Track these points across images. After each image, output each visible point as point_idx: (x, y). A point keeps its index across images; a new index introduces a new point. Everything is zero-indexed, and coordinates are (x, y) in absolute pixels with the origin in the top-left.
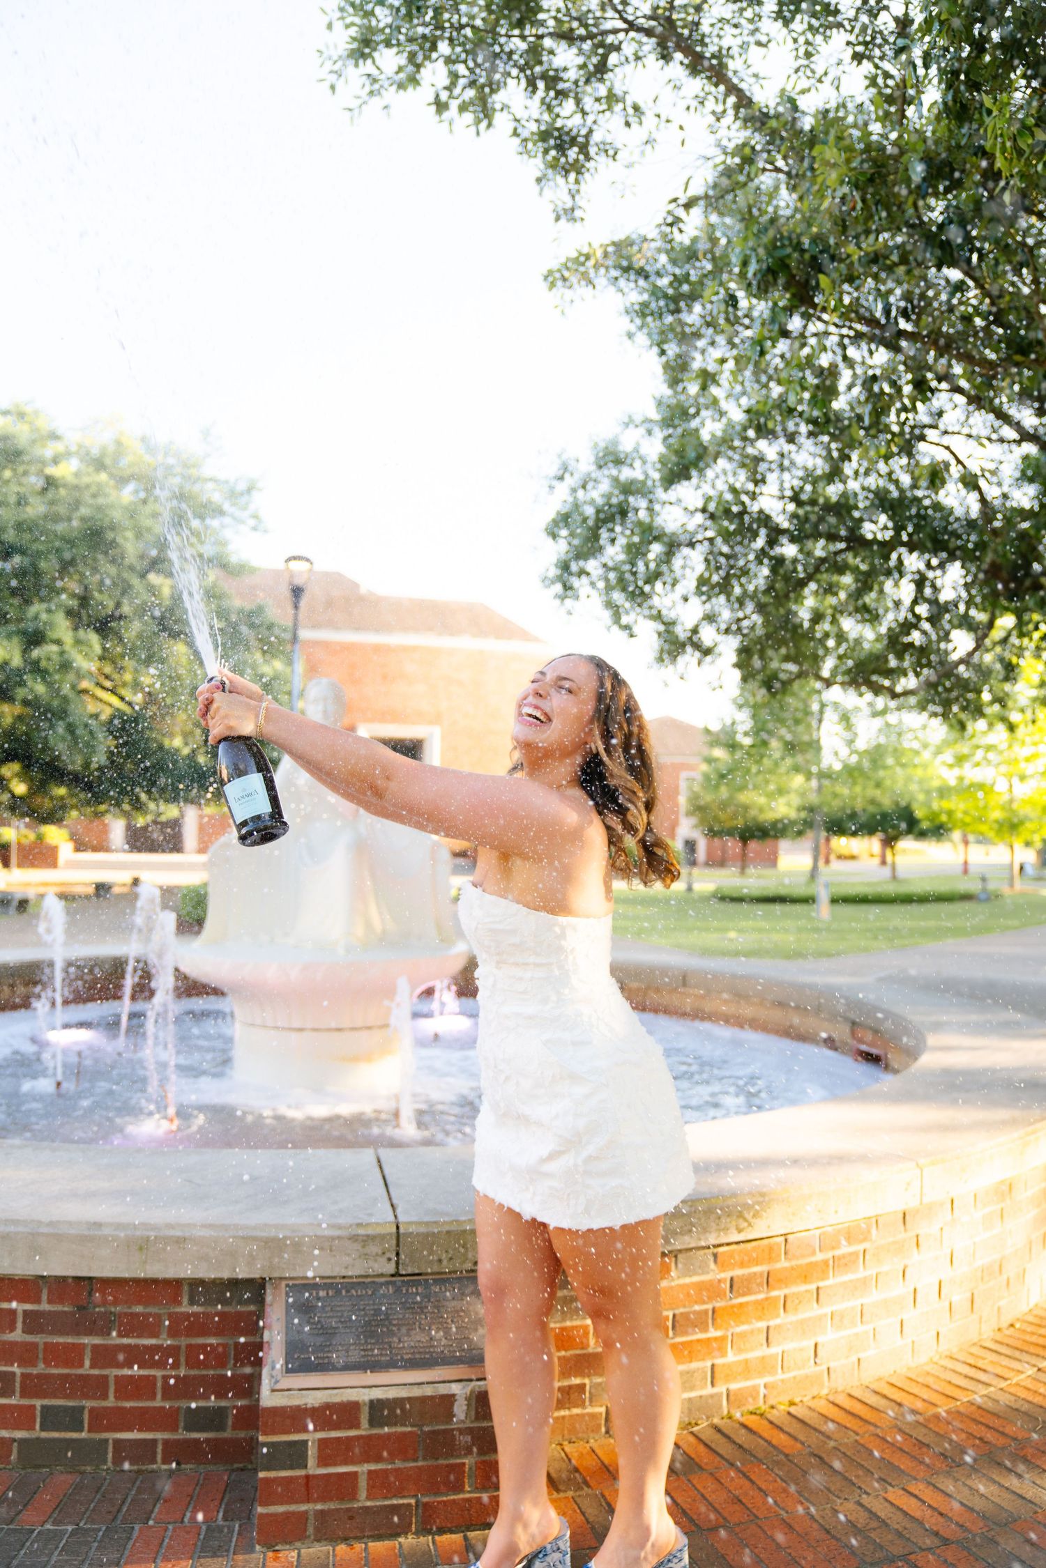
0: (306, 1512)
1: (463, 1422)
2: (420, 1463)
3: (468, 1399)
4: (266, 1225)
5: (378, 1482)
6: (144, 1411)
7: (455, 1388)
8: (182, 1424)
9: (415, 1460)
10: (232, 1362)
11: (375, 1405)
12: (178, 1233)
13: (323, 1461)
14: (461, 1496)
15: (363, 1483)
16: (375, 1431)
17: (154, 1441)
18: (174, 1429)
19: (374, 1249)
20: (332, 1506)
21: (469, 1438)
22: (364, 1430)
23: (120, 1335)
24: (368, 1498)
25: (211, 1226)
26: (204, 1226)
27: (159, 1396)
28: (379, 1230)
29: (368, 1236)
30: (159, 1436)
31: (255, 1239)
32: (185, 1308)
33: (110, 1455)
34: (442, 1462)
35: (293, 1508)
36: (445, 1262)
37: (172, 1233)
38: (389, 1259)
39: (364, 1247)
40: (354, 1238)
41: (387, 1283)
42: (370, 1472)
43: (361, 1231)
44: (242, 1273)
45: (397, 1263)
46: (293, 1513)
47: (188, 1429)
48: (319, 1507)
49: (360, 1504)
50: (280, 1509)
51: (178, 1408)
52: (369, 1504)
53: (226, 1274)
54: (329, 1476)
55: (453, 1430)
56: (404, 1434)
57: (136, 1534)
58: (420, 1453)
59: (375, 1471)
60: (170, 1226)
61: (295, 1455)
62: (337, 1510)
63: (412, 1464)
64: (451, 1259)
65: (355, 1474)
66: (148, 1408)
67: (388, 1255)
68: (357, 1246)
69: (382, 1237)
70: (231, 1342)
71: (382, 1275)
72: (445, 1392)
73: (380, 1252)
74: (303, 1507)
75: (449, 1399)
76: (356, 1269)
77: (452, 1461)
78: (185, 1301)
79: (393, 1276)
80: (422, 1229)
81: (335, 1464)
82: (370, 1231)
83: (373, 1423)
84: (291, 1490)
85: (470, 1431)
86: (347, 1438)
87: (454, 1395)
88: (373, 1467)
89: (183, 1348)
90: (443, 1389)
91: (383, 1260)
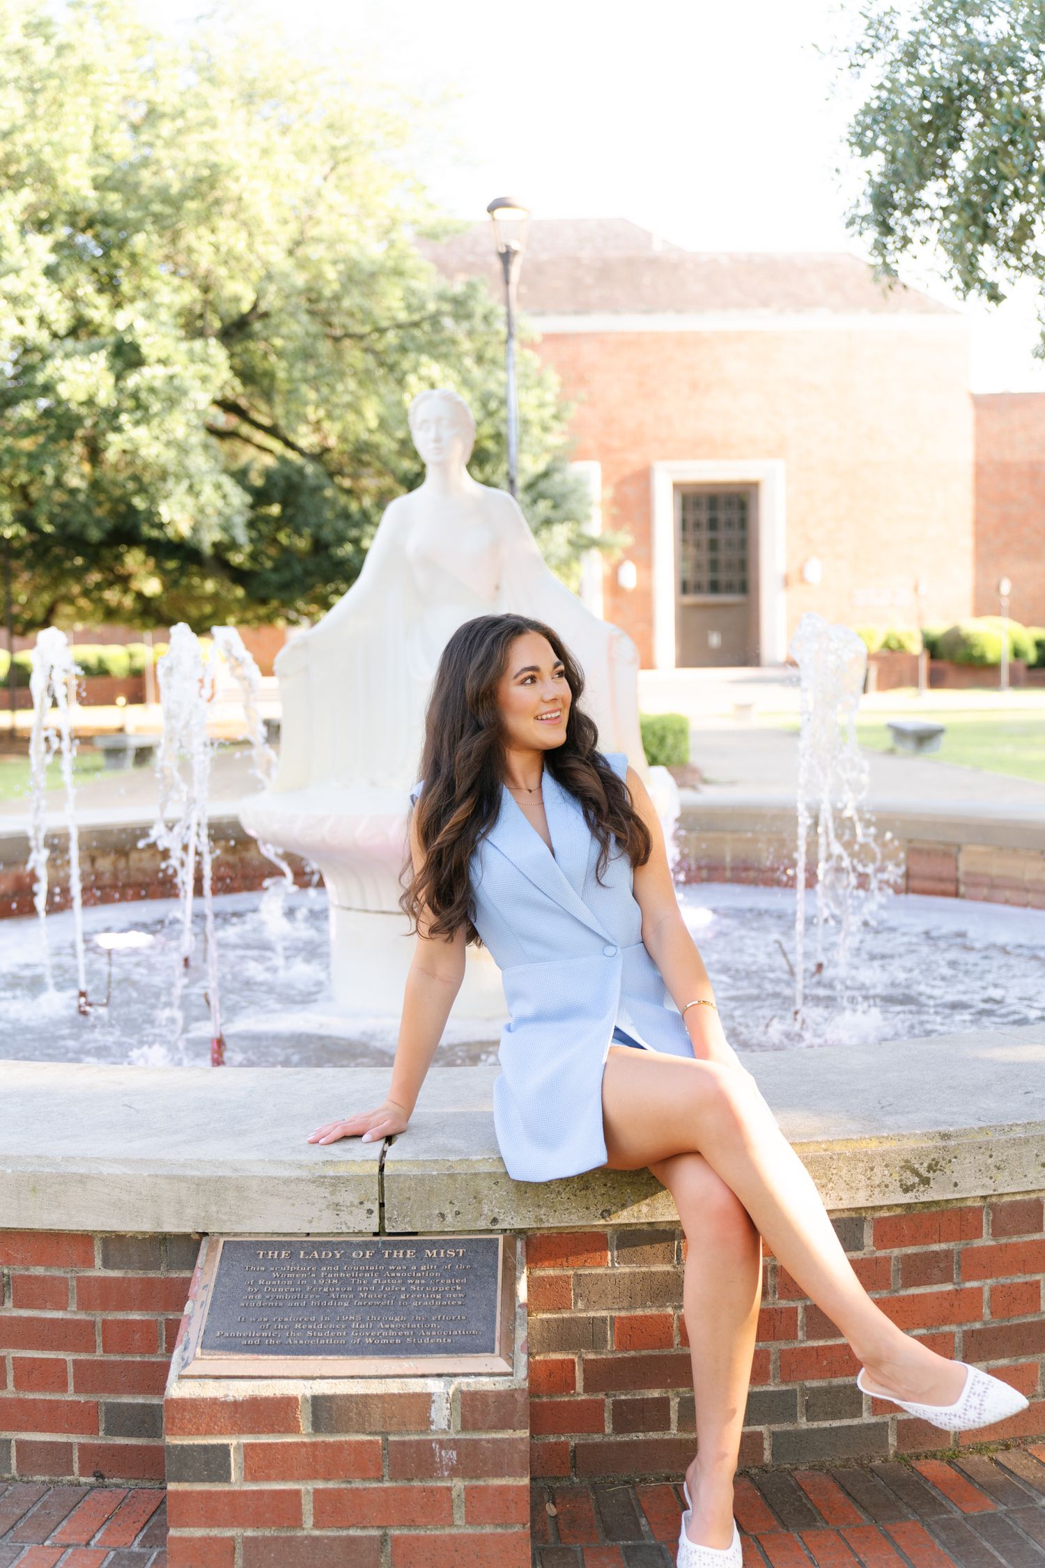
0: (232, 1539)
1: (444, 1431)
2: (387, 1484)
3: (452, 1401)
4: (200, 1161)
5: (328, 1508)
6: (53, 1406)
7: (435, 1386)
8: (102, 1426)
9: (380, 1479)
10: (164, 1345)
11: (318, 1403)
12: (82, 1170)
13: (252, 1474)
14: (448, 1531)
15: (307, 1507)
16: (320, 1438)
17: (69, 1446)
18: (94, 1431)
19: (347, 1197)
20: (268, 1532)
21: (453, 1454)
22: (304, 1435)
23: (18, 1304)
24: (316, 1525)
25: (125, 1161)
26: (115, 1161)
27: (71, 1387)
28: (356, 1170)
29: (338, 1178)
30: (74, 1439)
31: (181, 1179)
32: (98, 1271)
33: (14, 1462)
34: (416, 1483)
35: (215, 1532)
36: (449, 1218)
37: (73, 1169)
38: (370, 1212)
39: (332, 1193)
40: (319, 1181)
41: (366, 1246)
42: (316, 1491)
43: (330, 1172)
44: (170, 1226)
45: (382, 1218)
46: (215, 1540)
47: (109, 1432)
48: (250, 1533)
49: (305, 1533)
50: (199, 1532)
51: (97, 1404)
52: (317, 1533)
53: (147, 1227)
54: (261, 1493)
55: (431, 1441)
56: (362, 1443)
57: (24, 1553)
58: (386, 1471)
59: (324, 1491)
60: (68, 1159)
61: (214, 1464)
62: (276, 1538)
63: (375, 1485)
64: (458, 1213)
65: (297, 1493)
66: (58, 1402)
67: (368, 1205)
68: (323, 1191)
69: (359, 1180)
70: (161, 1319)
71: (360, 1233)
72: (418, 1390)
73: (356, 1202)
74: (228, 1533)
75: (426, 1400)
76: (324, 1223)
77: (431, 1484)
78: (98, 1261)
79: (375, 1234)
80: (416, 1171)
81: (268, 1478)
82: (341, 1171)
83: (317, 1427)
84: (212, 1509)
85: (455, 1444)
86: (283, 1444)
87: (429, 1395)
88: (321, 1485)
89: (99, 1326)
90: (415, 1386)
91: (362, 1212)
